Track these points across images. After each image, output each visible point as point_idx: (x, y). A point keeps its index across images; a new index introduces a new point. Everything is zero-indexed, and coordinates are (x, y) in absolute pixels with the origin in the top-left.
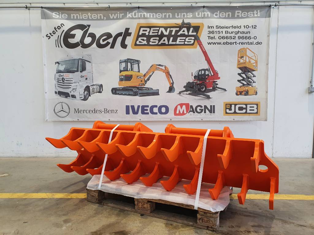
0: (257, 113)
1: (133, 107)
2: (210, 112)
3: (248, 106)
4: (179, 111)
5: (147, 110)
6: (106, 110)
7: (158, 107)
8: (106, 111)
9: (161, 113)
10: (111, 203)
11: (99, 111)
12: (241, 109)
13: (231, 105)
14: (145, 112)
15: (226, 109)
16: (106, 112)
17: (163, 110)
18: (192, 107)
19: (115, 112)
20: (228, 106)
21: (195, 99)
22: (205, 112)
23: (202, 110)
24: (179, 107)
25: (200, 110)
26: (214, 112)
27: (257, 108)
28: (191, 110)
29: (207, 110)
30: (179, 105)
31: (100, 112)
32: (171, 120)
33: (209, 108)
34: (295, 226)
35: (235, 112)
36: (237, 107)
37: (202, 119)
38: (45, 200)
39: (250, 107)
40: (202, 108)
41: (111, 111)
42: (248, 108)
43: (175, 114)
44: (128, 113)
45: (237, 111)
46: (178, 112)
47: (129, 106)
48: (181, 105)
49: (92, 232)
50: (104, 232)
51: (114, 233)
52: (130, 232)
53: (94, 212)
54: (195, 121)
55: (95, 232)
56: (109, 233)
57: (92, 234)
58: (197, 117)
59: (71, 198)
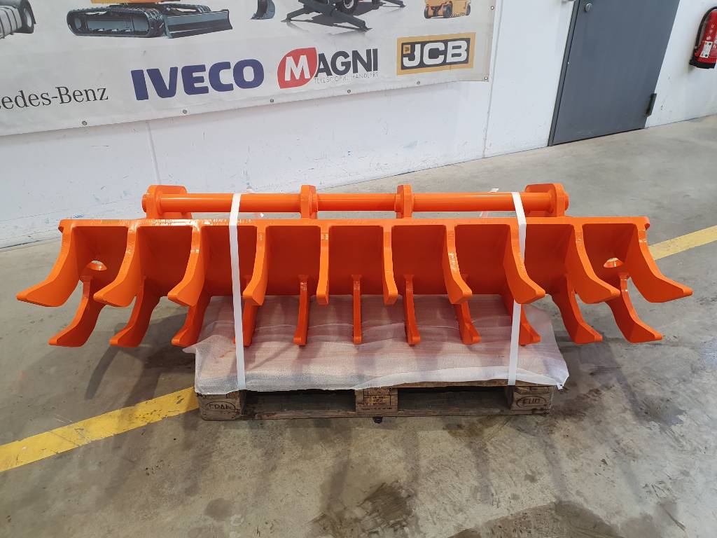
0: (466, 61)
1: (155, 74)
2: (368, 68)
3: (450, 44)
4: (292, 75)
5: (201, 80)
6: (63, 91)
7: (232, 66)
8: (66, 95)
9: (243, 84)
10: (281, 410)
11: (39, 97)
12: (434, 54)
13: (413, 45)
14: (197, 85)
15: (403, 56)
16: (66, 98)
17: (249, 74)
18: (322, 57)
19: (98, 97)
20: (407, 49)
22: (355, 71)
23: (347, 65)
24: (290, 60)
25: (343, 64)
26: (376, 69)
27: (467, 50)
28: (322, 66)
29: (360, 65)
30: (289, 55)
31: (47, 102)
32: (272, 101)
33: (365, 59)
35: (422, 65)
36: (427, 48)
37: (349, 91)
39: (454, 48)
40: (348, 60)
41: (84, 93)
42: (450, 51)
43: (283, 84)
44: (142, 94)
45: (427, 61)
46: (288, 78)
47: (142, 71)
48: (296, 55)
49: (316, 521)
50: (345, 509)
51: (367, 502)
52: (397, 482)
53: (259, 452)
54: (333, 98)
55: (324, 517)
56: (358, 506)
57: (324, 529)
58: (338, 85)
59: (149, 424)
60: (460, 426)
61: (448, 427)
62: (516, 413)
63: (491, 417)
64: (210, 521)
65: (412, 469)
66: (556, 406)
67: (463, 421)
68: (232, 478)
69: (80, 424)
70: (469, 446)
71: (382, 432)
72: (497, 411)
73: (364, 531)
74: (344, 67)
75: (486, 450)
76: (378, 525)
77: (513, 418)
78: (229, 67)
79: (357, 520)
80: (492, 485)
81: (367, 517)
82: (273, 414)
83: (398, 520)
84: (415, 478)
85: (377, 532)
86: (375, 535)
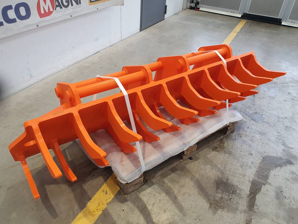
2: (77, 3)
4: (44, 10)
22: (72, 5)
25: (66, 1)
26: (80, 3)
29: (73, 2)
37: (71, 16)
43: (41, 16)
49: (210, 207)
50: (214, 197)
51: (218, 190)
52: (219, 177)
55: (211, 204)
56: (217, 193)
57: (215, 208)
59: (103, 211)
60: (216, 148)
61: (214, 150)
63: (222, 140)
65: (218, 170)
67: (215, 145)
70: (225, 153)
71: (196, 162)
72: (222, 137)
73: (227, 201)
75: (231, 152)
76: (229, 196)
77: (228, 137)
79: (222, 198)
80: (244, 162)
81: (223, 195)
83: (232, 190)
84: (222, 173)
85: (231, 198)
86: (232, 200)
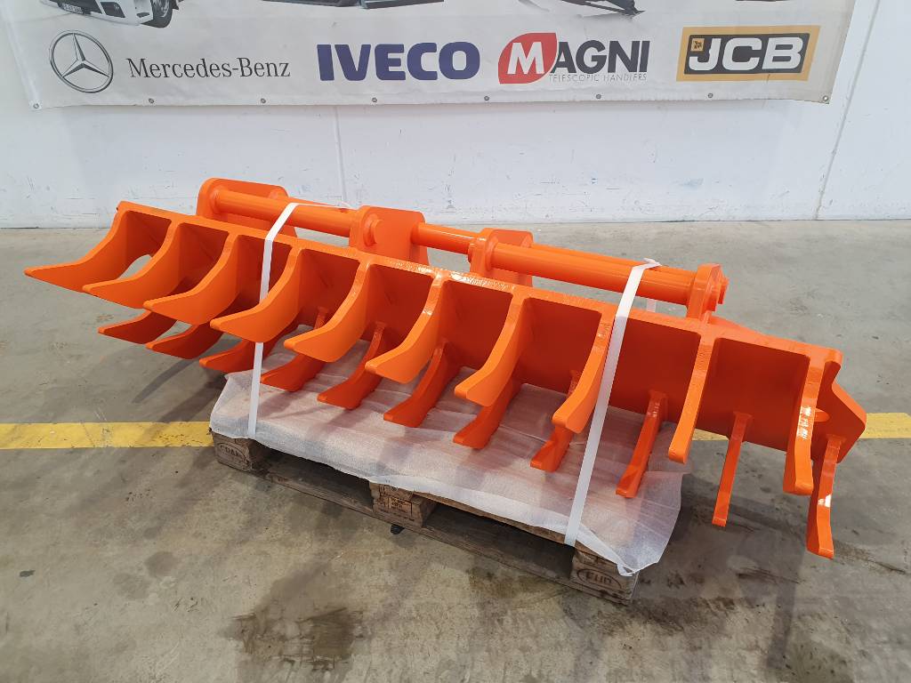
0: (798, 70)
1: (344, 51)
2: (631, 66)
3: (772, 42)
4: (519, 66)
5: (397, 62)
6: (245, 63)
7: (439, 49)
8: (247, 67)
9: (450, 73)
11: (220, 67)
12: (742, 54)
13: (708, 39)
14: (391, 69)
15: (690, 54)
16: (247, 71)
17: (459, 60)
18: (564, 47)
19: (279, 73)
20: (698, 45)
21: (580, 16)
22: (612, 69)
23: (600, 61)
24: (518, 48)
25: (594, 58)
26: (644, 68)
27: (802, 53)
28: (562, 59)
29: (619, 62)
30: (516, 40)
31: (227, 73)
32: (487, 99)
33: (629, 54)
34: (872, 569)
35: (719, 69)
36: (731, 45)
37: (599, 96)
38: (84, 457)
39: (779, 47)
40: (602, 53)
41: (265, 66)
42: (771, 52)
43: (504, 77)
44: (327, 74)
45: (728, 63)
46: (512, 70)
47: (329, 46)
48: (526, 41)
49: (240, 619)
50: (280, 619)
51: (309, 621)
52: (361, 613)
53: (244, 517)
54: (572, 104)
55: (252, 618)
56: (297, 622)
57: (243, 631)
58: (583, 87)
59: (166, 447)
60: (490, 576)
61: (474, 572)
62: (577, 587)
63: (541, 580)
64: (145, 573)
65: (391, 605)
66: (647, 601)
67: (500, 570)
68: (196, 535)
69: (110, 425)
70: (482, 606)
71: (390, 546)
72: (551, 574)
73: (280, 654)
74: (595, 63)
75: (500, 621)
76: (300, 654)
77: (568, 592)
78: (435, 51)
79: (283, 638)
80: (472, 667)
81: (297, 640)
82: (286, 480)
83: (327, 659)
84: (385, 618)
85: (292, 662)
86: (287, 665)
